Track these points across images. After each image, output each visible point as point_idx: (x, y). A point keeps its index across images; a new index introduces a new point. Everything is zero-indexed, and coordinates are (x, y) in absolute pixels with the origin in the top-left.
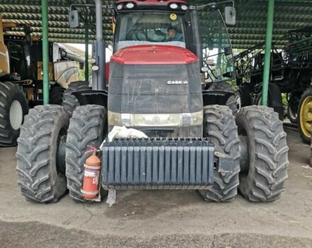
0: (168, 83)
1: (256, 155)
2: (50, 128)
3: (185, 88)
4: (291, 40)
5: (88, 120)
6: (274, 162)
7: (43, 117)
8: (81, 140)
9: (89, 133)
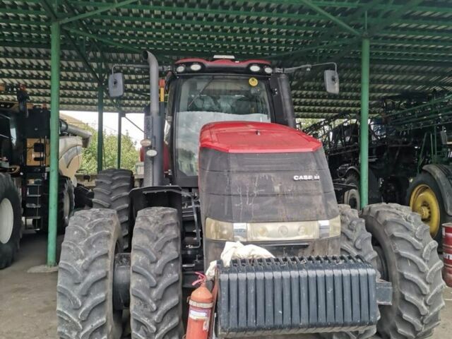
0: (295, 178)
1: (402, 275)
2: (106, 245)
3: (316, 185)
4: (387, 108)
5: (162, 231)
6: (427, 283)
7: (95, 230)
8: (156, 262)
9: (166, 250)
